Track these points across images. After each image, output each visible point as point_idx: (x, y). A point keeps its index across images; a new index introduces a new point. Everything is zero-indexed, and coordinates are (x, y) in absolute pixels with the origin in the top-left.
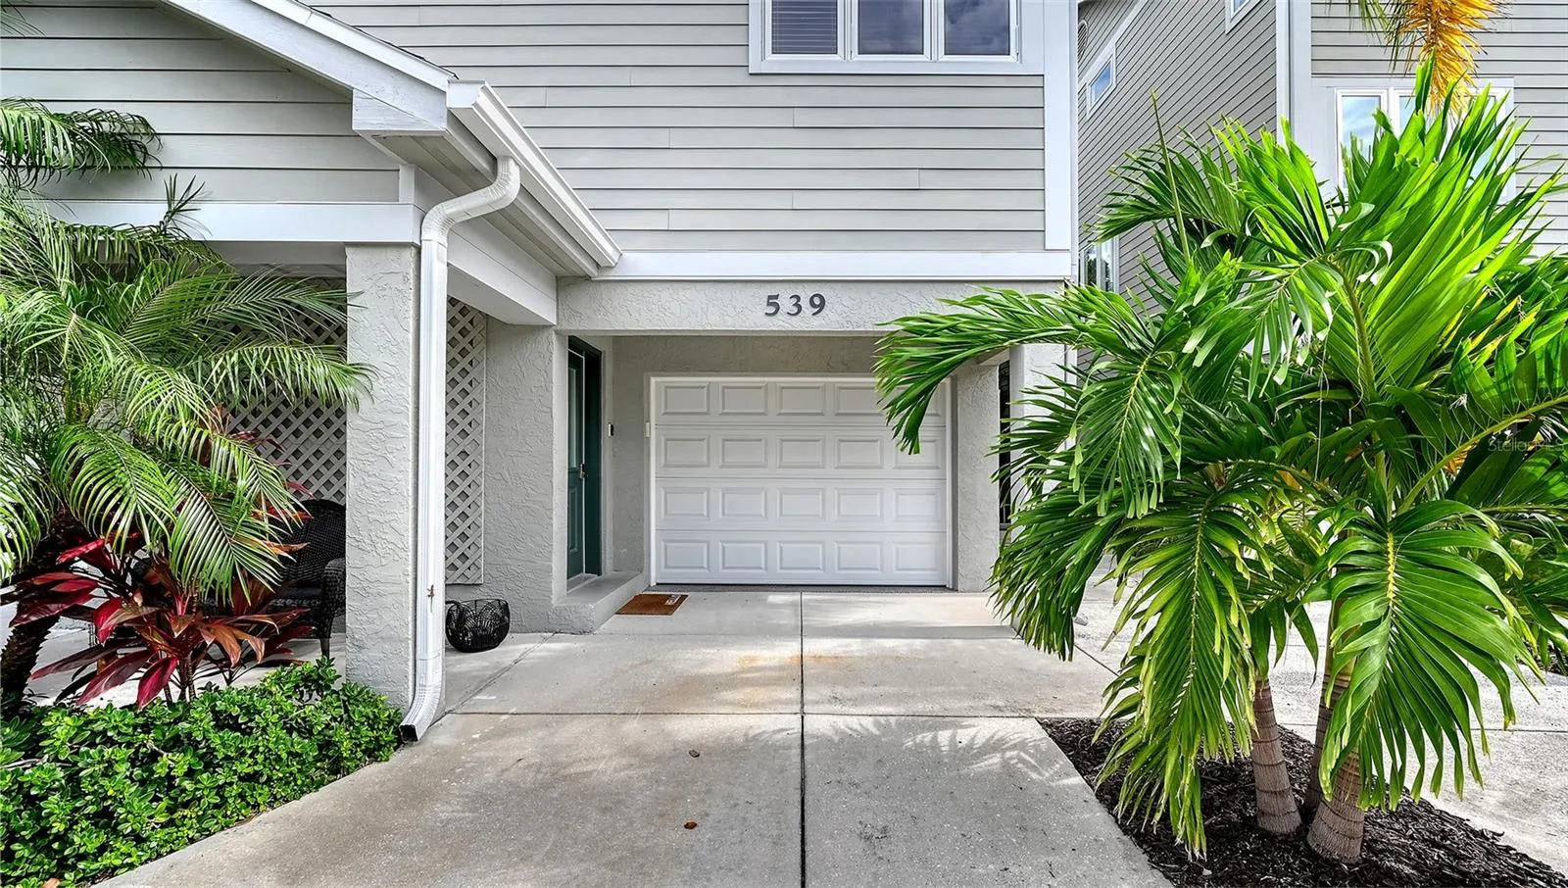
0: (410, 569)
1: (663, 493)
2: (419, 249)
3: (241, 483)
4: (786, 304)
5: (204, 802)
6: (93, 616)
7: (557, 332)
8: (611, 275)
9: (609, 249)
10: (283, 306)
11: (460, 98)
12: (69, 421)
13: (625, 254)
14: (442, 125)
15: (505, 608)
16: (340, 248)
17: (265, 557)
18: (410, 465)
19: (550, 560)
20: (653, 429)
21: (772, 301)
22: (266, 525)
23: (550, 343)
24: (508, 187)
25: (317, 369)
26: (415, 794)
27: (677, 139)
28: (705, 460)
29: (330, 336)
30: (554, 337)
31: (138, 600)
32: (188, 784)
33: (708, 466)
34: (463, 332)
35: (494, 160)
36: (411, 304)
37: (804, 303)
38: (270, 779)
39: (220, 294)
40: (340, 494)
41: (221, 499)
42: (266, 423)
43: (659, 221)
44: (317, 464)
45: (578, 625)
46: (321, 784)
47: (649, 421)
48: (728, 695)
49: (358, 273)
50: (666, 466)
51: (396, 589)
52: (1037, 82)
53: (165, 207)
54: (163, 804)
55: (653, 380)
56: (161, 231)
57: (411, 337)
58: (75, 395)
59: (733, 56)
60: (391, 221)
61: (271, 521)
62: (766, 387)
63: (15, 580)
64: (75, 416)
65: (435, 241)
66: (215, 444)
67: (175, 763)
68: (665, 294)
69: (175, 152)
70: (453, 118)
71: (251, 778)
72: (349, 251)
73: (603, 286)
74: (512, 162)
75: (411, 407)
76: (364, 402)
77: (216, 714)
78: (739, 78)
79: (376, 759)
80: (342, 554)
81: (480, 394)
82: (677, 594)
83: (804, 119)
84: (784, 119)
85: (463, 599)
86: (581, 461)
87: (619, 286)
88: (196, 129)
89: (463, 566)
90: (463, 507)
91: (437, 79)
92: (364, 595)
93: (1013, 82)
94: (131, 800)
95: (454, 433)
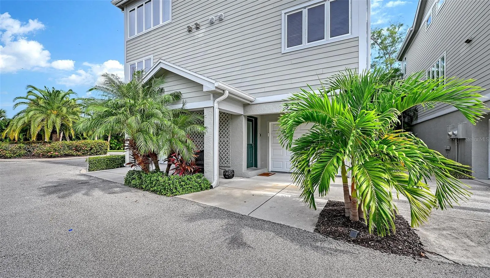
0: (213, 160)
1: (272, 149)
2: (213, 107)
3: (190, 146)
5: (186, 189)
6: (175, 164)
7: (244, 116)
8: (253, 103)
9: (252, 98)
10: (196, 118)
11: (216, 84)
12: (172, 138)
13: (256, 98)
14: (214, 89)
15: (233, 171)
17: (193, 157)
18: (213, 143)
19: (242, 162)
20: (270, 135)
22: (193, 152)
23: (242, 118)
24: (227, 94)
25: (199, 128)
26: (210, 194)
27: (266, 72)
29: (201, 123)
30: (243, 117)
31: (179, 162)
32: (184, 186)
35: (224, 91)
36: (213, 116)
38: (193, 188)
39: (188, 118)
41: (188, 148)
42: (195, 136)
43: (263, 90)
45: (247, 176)
46: (199, 191)
47: (269, 133)
48: (267, 189)
49: (205, 112)
50: (273, 143)
51: (210, 163)
52: (357, 39)
53: (182, 105)
54: (182, 188)
55: (270, 123)
56: (182, 108)
57: (213, 122)
58: (173, 134)
59: (278, 51)
60: (209, 103)
61: (194, 151)
63: (167, 158)
64: (173, 137)
65: (216, 105)
66: (188, 141)
67: (183, 183)
68: (264, 106)
69: (184, 96)
70: (216, 87)
71: (191, 188)
72: (204, 108)
73: (252, 105)
74: (227, 90)
75: (213, 133)
76: (206, 133)
77: (187, 178)
78: (280, 55)
79: (207, 190)
81: (230, 129)
82: (274, 173)
83: (294, 62)
84: (289, 62)
85: (227, 169)
86: (253, 142)
87: (255, 105)
88: (186, 92)
89: (227, 163)
90: (227, 151)
91: (213, 82)
92: (206, 164)
93: (349, 40)
94: (178, 187)
95: (226, 137)
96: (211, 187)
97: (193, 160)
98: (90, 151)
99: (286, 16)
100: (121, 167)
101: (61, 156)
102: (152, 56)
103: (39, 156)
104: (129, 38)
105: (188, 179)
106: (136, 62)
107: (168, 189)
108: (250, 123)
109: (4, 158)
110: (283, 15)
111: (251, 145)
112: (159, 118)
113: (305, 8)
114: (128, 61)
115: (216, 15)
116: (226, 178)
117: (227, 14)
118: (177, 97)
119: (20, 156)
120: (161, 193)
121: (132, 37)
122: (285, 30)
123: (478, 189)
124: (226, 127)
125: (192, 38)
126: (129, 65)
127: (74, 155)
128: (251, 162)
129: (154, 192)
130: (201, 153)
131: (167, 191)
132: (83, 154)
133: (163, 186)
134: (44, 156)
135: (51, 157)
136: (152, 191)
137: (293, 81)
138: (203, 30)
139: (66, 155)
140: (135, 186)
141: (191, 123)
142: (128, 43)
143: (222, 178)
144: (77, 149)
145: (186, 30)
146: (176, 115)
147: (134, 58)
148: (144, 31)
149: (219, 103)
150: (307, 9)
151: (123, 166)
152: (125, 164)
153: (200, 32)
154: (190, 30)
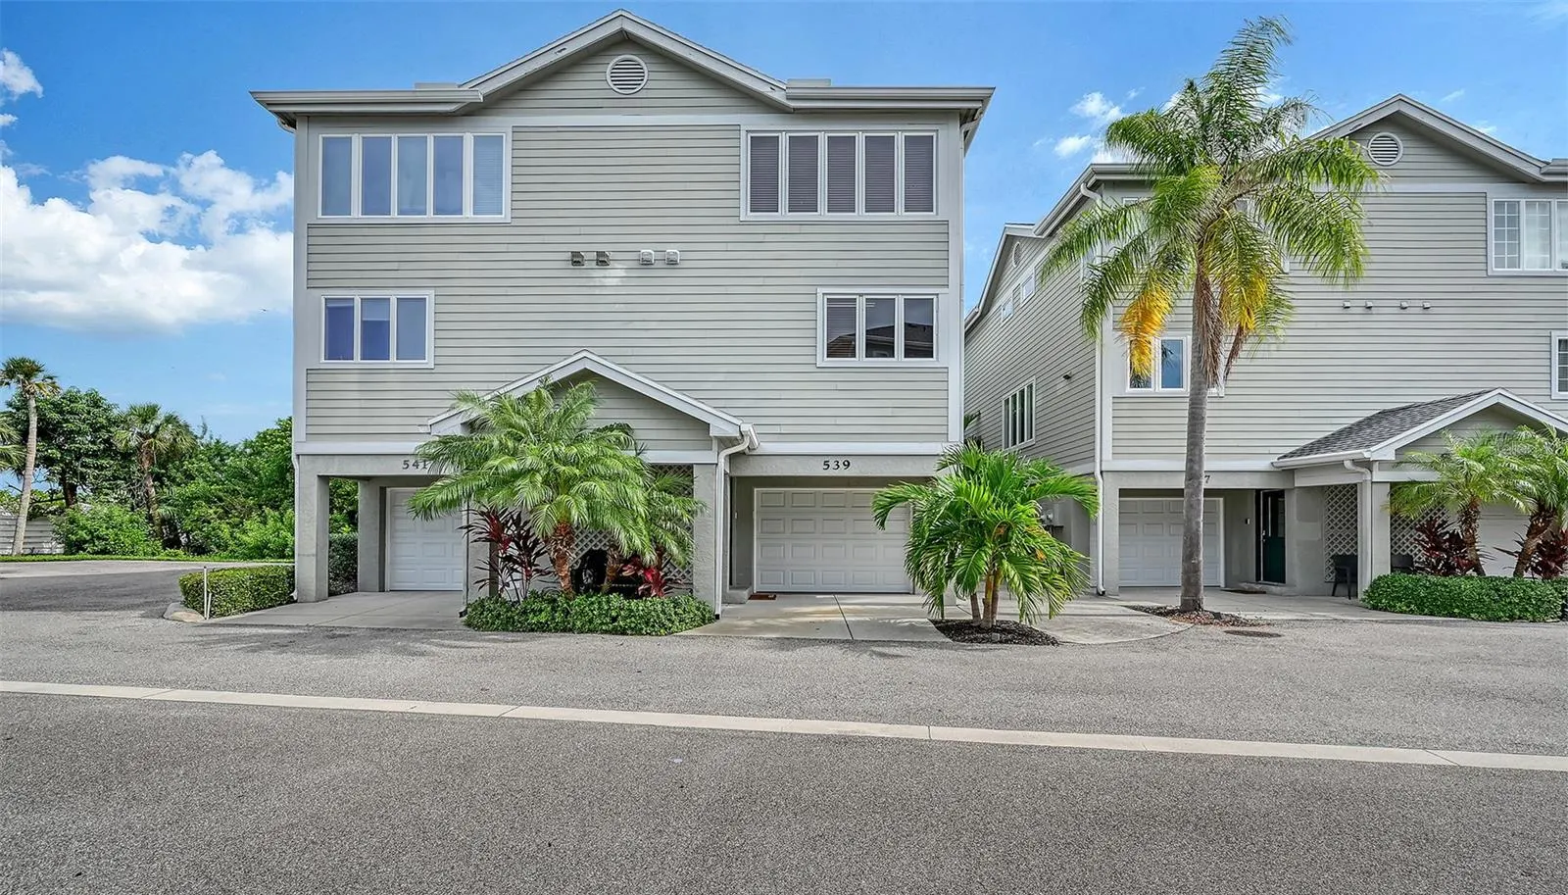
0: (714, 567)
1: (760, 546)
2: (717, 464)
4: (832, 464)
8: (757, 453)
11: (745, 428)
13: (760, 444)
14: (737, 435)
16: (692, 464)
20: (755, 514)
21: (826, 463)
28: (782, 528)
33: (784, 533)
37: (841, 465)
47: (754, 510)
49: (696, 471)
50: (762, 533)
51: (708, 573)
52: (946, 371)
55: (755, 490)
57: (715, 492)
59: (810, 360)
60: (708, 457)
62: (816, 492)
65: (723, 461)
68: (778, 460)
69: (638, 435)
70: (740, 432)
72: (694, 465)
73: (751, 458)
75: (715, 515)
78: (812, 368)
83: (841, 386)
84: (832, 386)
87: (758, 458)
88: (644, 427)
92: (699, 575)
93: (934, 369)
96: (717, 618)
99: (826, 300)
100: (288, 603)
102: (432, 292)
104: (323, 216)
106: (356, 295)
110: (820, 296)
113: (861, 295)
114: (315, 283)
115: (656, 247)
117: (686, 255)
121: (337, 219)
122: (823, 324)
123: (1087, 599)
125: (583, 282)
126: (320, 298)
133: (641, 617)
137: (838, 420)
138: (618, 270)
142: (315, 232)
145: (567, 255)
147: (347, 283)
148: (394, 214)
150: (865, 297)
151: (291, 601)
152: (294, 594)
153: (607, 273)
154: (577, 260)
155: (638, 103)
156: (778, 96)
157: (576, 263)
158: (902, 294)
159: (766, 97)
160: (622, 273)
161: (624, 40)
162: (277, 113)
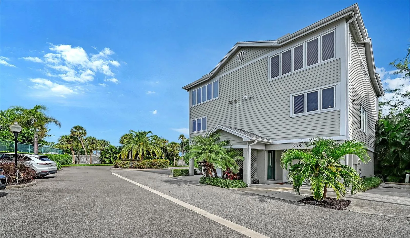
0: (248, 174)
2: (248, 148)
4: (295, 146)
5: (234, 186)
7: (265, 150)
9: (271, 141)
11: (251, 138)
13: (273, 141)
15: (259, 180)
17: (238, 172)
18: (248, 165)
23: (264, 152)
24: (256, 142)
25: (241, 158)
26: (247, 189)
29: (241, 155)
34: (253, 153)
35: (254, 140)
36: (248, 152)
37: (298, 145)
38: (238, 186)
40: (242, 168)
41: (235, 167)
44: (240, 165)
45: (268, 184)
46: (241, 188)
49: (244, 150)
51: (246, 175)
52: (339, 111)
53: (230, 146)
56: (230, 148)
57: (248, 155)
59: (288, 116)
60: (246, 146)
68: (279, 146)
69: (231, 142)
70: (250, 140)
72: (243, 148)
73: (271, 145)
74: (256, 140)
75: (248, 161)
76: (244, 160)
78: (289, 118)
79: (245, 187)
80: (242, 173)
81: (257, 157)
82: (287, 183)
83: (298, 122)
84: (295, 123)
85: (255, 179)
86: (271, 164)
87: (273, 145)
88: (232, 140)
89: (255, 176)
90: (255, 169)
91: (249, 137)
92: (244, 175)
93: (334, 111)
94: (231, 185)
95: (254, 162)
96: (247, 186)
97: (238, 173)
98: (161, 165)
99: (293, 97)
100: (187, 175)
101: (147, 168)
102: (207, 116)
103: (135, 167)
104: (192, 106)
105: (235, 182)
106: (196, 119)
107: (226, 185)
108: (270, 154)
109: (121, 168)
110: (291, 96)
111: (271, 166)
112: (221, 154)
113: (305, 93)
114: (191, 118)
115: (247, 95)
116: (254, 184)
117: (254, 95)
118: (228, 142)
119: (127, 167)
120: (222, 187)
121: (194, 106)
122: (292, 105)
124: (254, 156)
125: (232, 107)
126: (192, 120)
127: (152, 168)
128: (271, 176)
129: (219, 186)
130: (241, 170)
131: (225, 186)
132: (157, 167)
133: (223, 184)
134: (139, 168)
135: (142, 168)
136: (217, 186)
137: (297, 132)
138: (239, 103)
139: (149, 168)
140: (207, 184)
141: (236, 155)
142: (191, 109)
143: (252, 184)
144: (154, 164)
145: (229, 102)
146: (228, 151)
147: (195, 117)
148: (202, 102)
149: (251, 146)
150: (307, 93)
151: (188, 175)
152: (189, 174)
153: (237, 104)
154: (231, 103)
155: (243, 62)
156: (276, 44)
157: (231, 104)
158: (320, 89)
159: (273, 46)
160: (240, 103)
161: (240, 48)
162: (186, 90)
